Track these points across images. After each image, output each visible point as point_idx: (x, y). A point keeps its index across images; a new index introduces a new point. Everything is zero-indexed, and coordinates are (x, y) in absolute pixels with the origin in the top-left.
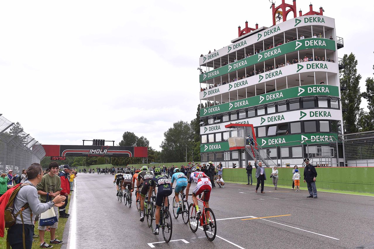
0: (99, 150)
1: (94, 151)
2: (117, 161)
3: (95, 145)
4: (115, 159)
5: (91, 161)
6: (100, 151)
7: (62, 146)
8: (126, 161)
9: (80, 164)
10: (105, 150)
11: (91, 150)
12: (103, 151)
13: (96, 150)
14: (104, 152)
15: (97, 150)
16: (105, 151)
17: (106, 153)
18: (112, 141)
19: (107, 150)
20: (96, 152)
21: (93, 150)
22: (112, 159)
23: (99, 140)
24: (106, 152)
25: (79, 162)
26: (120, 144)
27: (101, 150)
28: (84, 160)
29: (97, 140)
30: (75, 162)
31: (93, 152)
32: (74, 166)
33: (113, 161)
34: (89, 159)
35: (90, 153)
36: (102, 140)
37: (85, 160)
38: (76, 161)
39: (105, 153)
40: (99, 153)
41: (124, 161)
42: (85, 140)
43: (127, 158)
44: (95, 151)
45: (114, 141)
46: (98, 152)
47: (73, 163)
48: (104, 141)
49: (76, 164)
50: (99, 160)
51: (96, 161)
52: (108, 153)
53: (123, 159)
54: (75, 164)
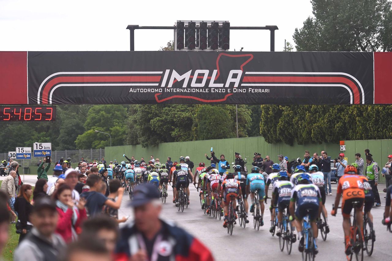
0: (206, 72)
1: (179, 78)
2: (289, 123)
3: (185, 49)
4: (279, 113)
5: (165, 122)
6: (210, 75)
7: (33, 54)
8: (331, 122)
9: (113, 137)
10: (232, 72)
11: (168, 71)
12: (221, 79)
13: (192, 74)
14: (230, 80)
15: (198, 72)
16: (235, 76)
17: (240, 87)
18: (267, 28)
19: (240, 72)
20: (193, 84)
21: (175, 74)
22: (267, 112)
23: (204, 24)
24: (237, 81)
25: (106, 123)
26: (297, 37)
27: (215, 72)
28: (131, 118)
29: (192, 24)
30: (90, 126)
31: (178, 84)
32: (88, 145)
33: (271, 121)
34: (156, 115)
35: (163, 85)
36: (215, 24)
37: (138, 116)
38: (95, 122)
39: (232, 84)
40: (203, 85)
41: (323, 122)
42: (137, 27)
43: (341, 110)
44: (187, 75)
45: (272, 29)
46: (199, 81)
47: (82, 130)
48: (227, 26)
49: (94, 136)
50: (200, 117)
51: (190, 119)
52: (247, 88)
53: (316, 111)
54: (89, 136)
